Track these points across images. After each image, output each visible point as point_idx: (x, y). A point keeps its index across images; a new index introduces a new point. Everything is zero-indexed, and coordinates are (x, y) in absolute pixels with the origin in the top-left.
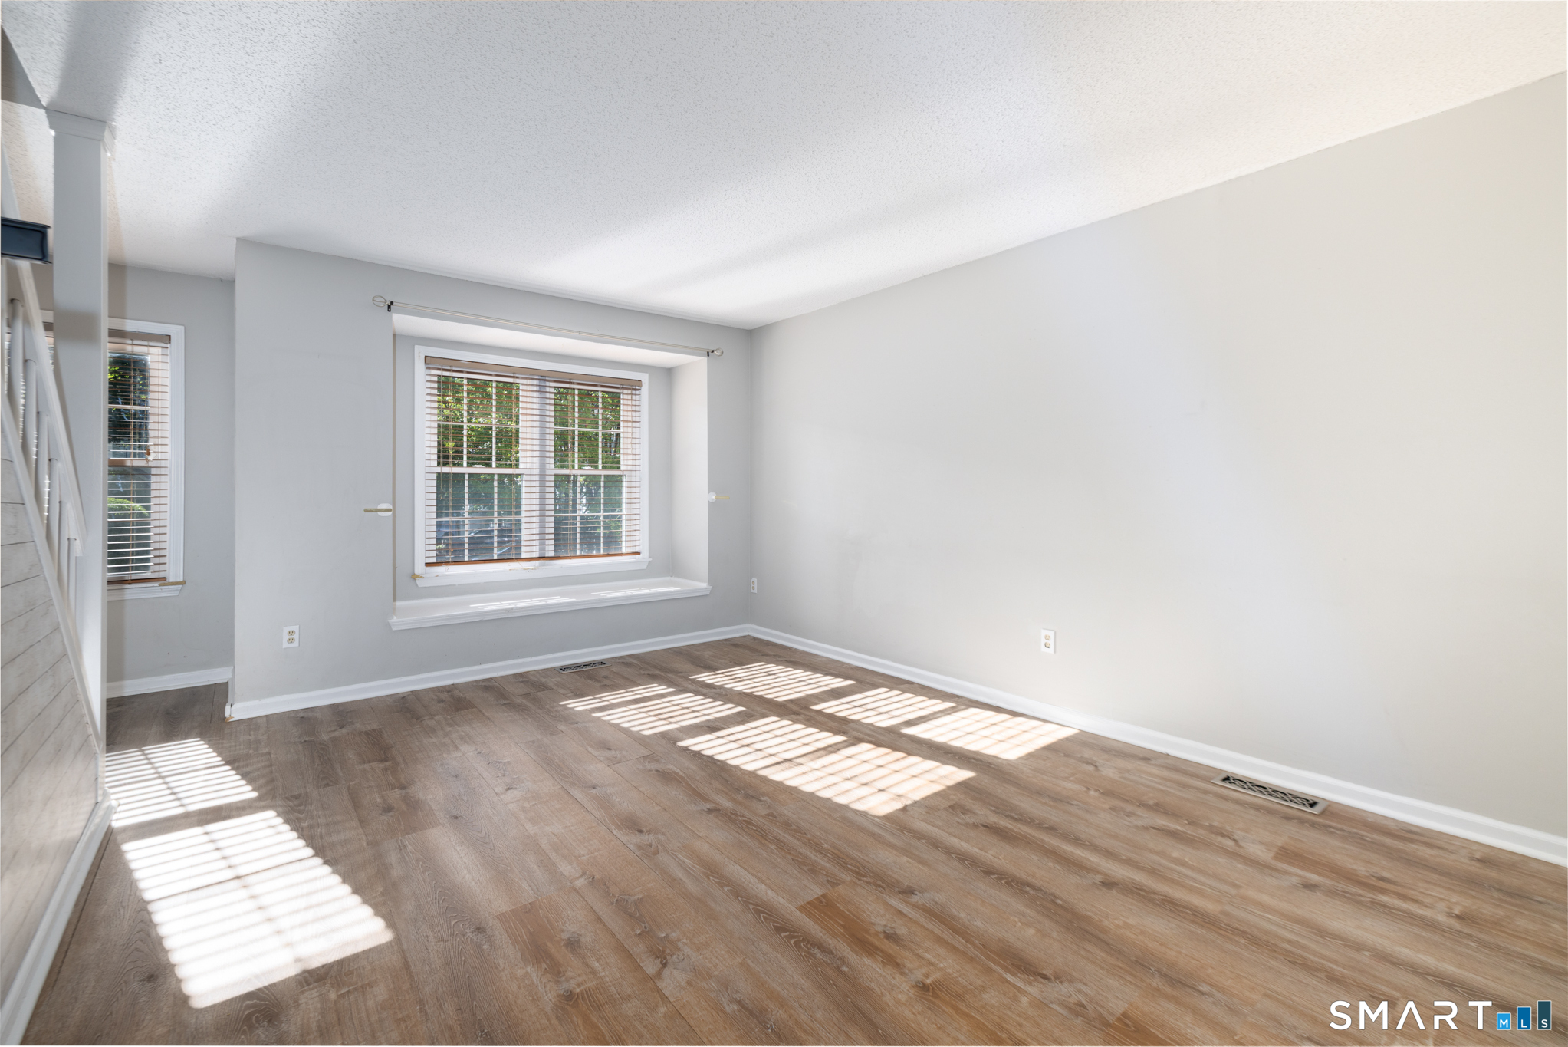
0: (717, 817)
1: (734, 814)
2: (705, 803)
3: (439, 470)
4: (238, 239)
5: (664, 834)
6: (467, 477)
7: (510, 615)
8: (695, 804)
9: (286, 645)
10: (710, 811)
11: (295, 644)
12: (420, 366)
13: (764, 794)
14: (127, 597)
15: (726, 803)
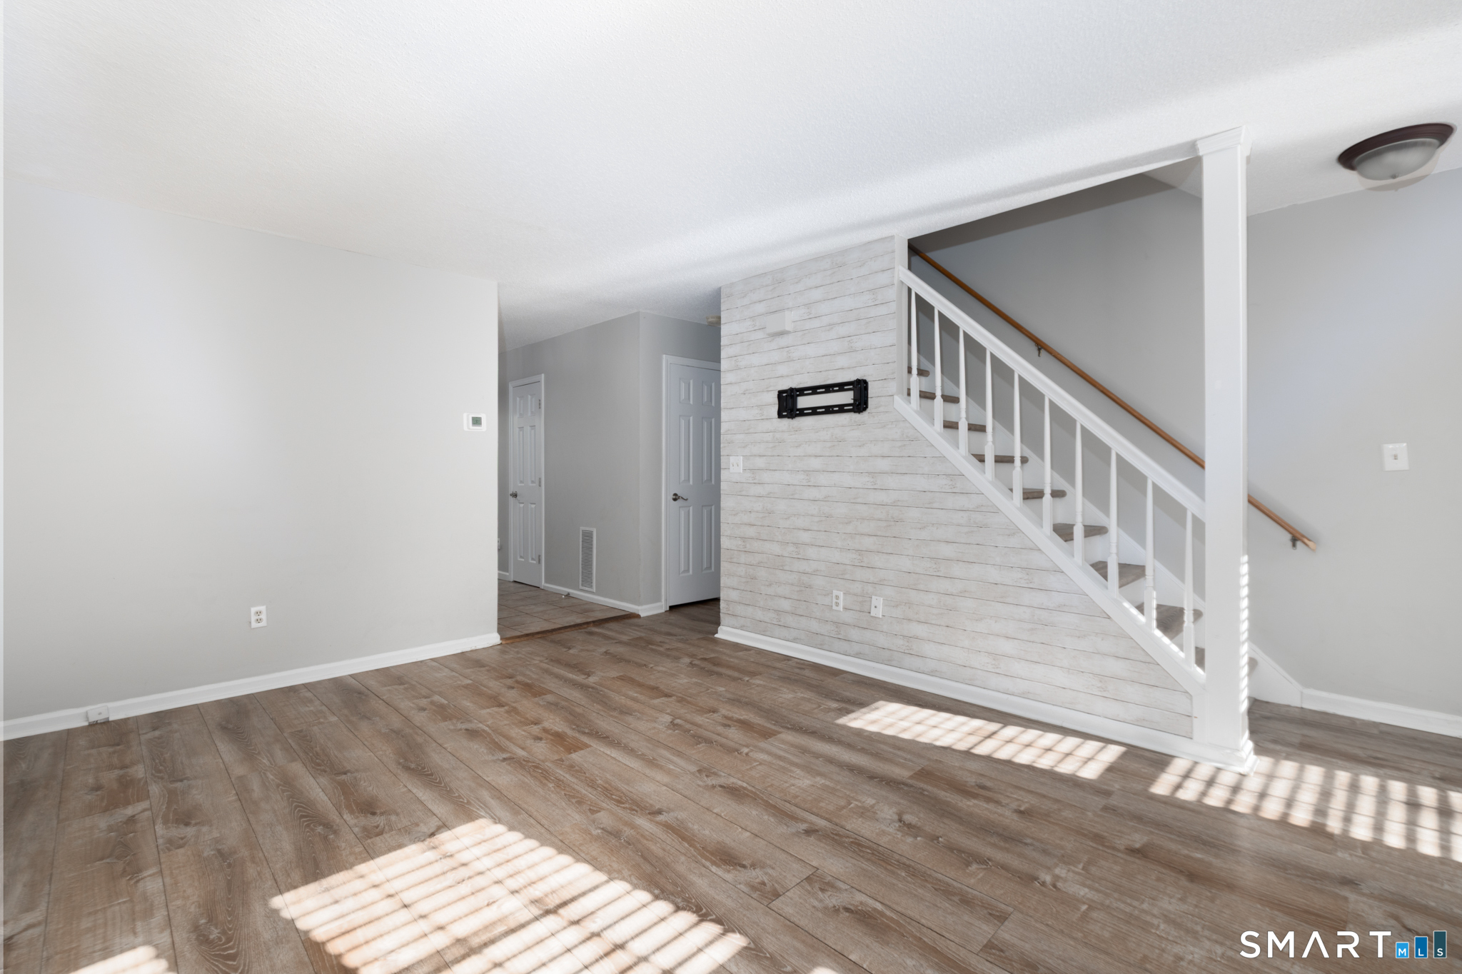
0: (651, 805)
1: (634, 810)
2: (666, 822)
5: (699, 786)
8: (678, 820)
10: (659, 812)
13: (597, 838)
15: (643, 822)
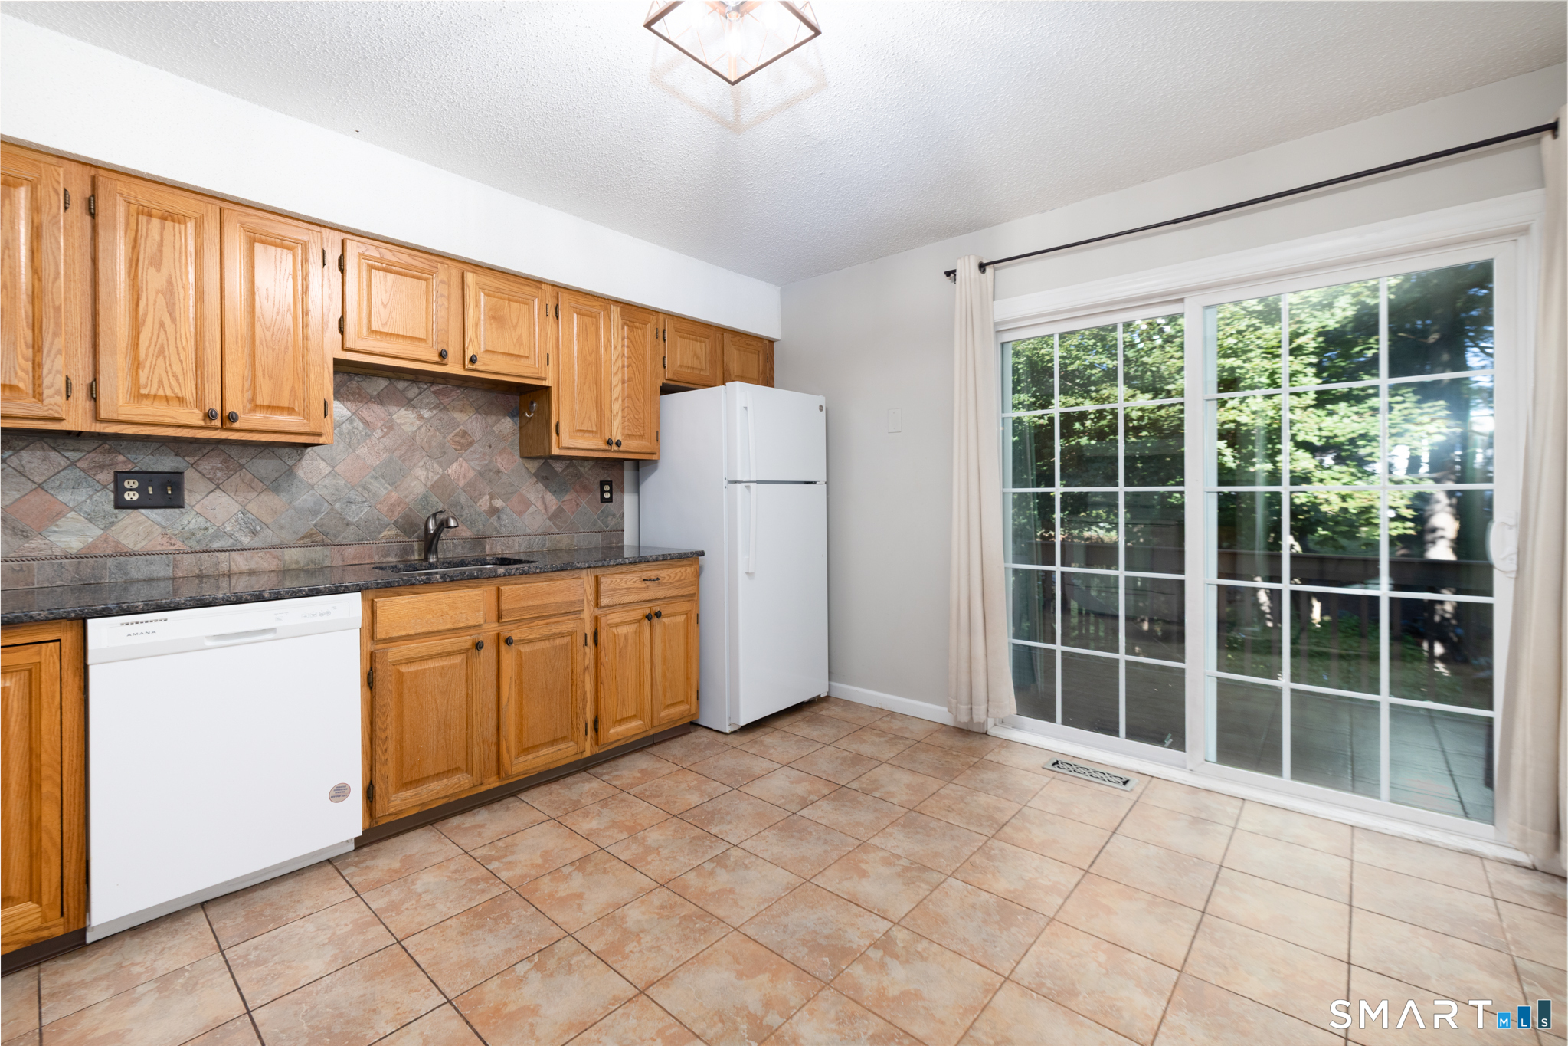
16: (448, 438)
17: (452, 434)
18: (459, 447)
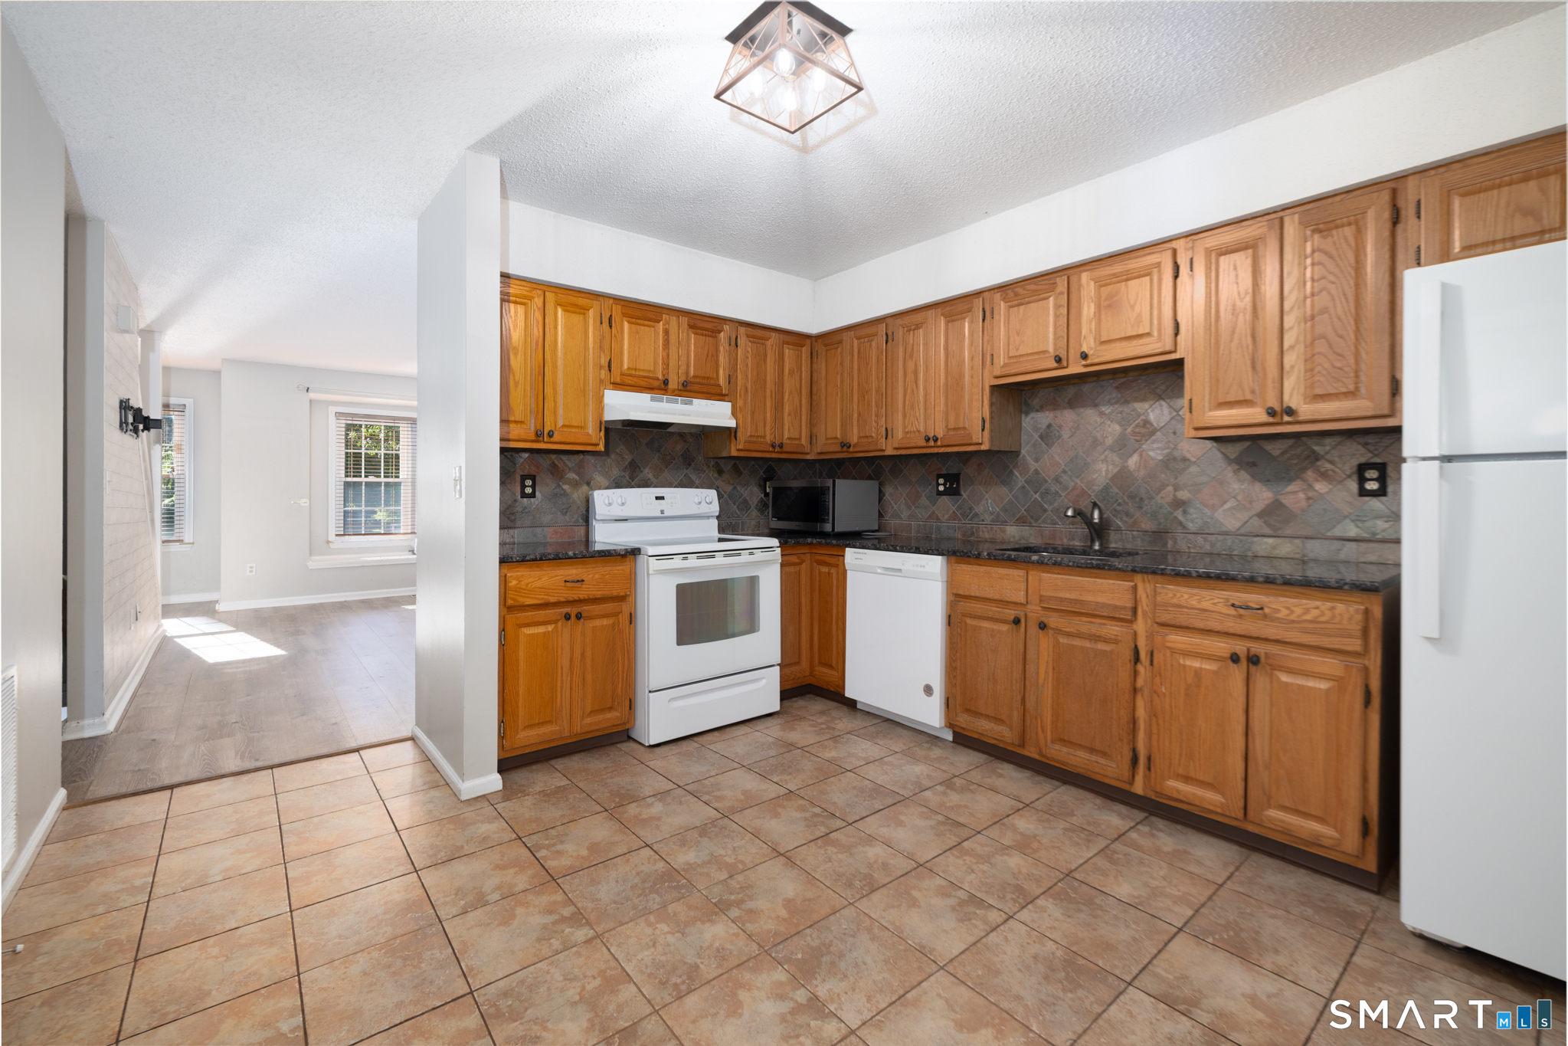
3: (344, 480)
4: (222, 359)
6: (364, 484)
7: (382, 564)
9: (248, 574)
11: (254, 573)
12: (332, 418)
14: (172, 550)
16: (1129, 430)
17: (1133, 425)
18: (1138, 438)
